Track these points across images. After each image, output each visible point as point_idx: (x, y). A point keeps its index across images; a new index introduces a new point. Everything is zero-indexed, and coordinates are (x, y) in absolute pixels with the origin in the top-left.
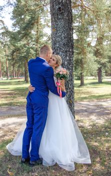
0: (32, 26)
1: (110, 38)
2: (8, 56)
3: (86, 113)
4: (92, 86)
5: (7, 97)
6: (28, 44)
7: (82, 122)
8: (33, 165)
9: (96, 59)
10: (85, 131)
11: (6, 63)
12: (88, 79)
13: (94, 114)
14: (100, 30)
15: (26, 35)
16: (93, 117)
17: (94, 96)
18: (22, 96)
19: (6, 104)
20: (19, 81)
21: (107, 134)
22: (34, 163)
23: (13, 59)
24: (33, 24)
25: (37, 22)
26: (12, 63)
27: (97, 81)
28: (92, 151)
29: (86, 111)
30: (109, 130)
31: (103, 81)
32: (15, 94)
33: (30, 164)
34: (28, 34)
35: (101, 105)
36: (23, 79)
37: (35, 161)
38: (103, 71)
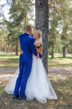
0: (22, 19)
1: (71, 28)
2: (5, 38)
3: (55, 73)
4: (59, 59)
5: (4, 63)
6: (19, 30)
7: (52, 78)
8: (21, 99)
9: (62, 41)
10: (54, 83)
11: (4, 43)
12: (56, 55)
13: (60, 74)
14: (65, 23)
15: (18, 24)
16: (59, 76)
17: (60, 64)
18: (14, 62)
19: (3, 67)
20: (12, 54)
21: (67, 85)
22: (21, 98)
23: (9, 40)
24: (22, 18)
25: (25, 17)
26: (8, 42)
27: (62, 56)
28: (58, 93)
29: (55, 72)
30: (69, 83)
31: (66, 56)
32: (9, 62)
33: (19, 99)
34: (19, 24)
35: (64, 69)
36: (14, 53)
37: (22, 97)
38: (66, 50)
